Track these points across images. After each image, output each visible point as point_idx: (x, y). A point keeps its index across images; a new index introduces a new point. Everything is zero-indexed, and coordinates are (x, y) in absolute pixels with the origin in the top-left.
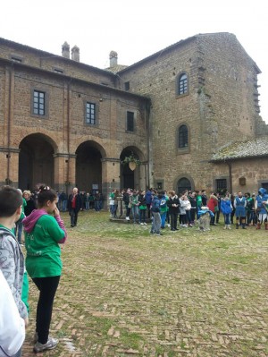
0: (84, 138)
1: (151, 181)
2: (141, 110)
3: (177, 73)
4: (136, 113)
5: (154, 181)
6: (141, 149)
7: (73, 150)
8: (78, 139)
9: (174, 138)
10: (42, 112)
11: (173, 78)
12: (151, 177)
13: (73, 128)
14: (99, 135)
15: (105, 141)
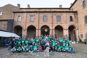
0: (57, 25)
1: (80, 35)
2: (75, 15)
3: (82, 1)
4: (73, 16)
5: (81, 35)
6: (76, 26)
7: (54, 28)
8: (55, 25)
9: (84, 21)
10: (46, 20)
11: (82, 3)
12: (79, 33)
13: (54, 23)
14: (61, 24)
15: (63, 25)
